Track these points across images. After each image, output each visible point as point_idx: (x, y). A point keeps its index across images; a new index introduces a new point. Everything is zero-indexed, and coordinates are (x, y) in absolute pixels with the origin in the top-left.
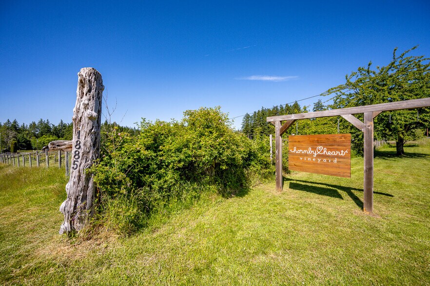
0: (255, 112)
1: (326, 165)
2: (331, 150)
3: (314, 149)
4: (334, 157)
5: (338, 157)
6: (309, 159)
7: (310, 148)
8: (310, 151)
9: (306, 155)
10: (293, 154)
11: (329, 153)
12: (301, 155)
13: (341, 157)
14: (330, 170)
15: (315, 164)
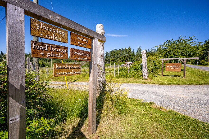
0: (111, 51)
1: (175, 70)
2: (177, 66)
3: (172, 66)
4: (177, 68)
5: (178, 68)
6: (171, 68)
7: (171, 66)
8: (171, 67)
9: (170, 67)
10: (167, 67)
11: (176, 67)
12: (169, 67)
13: (179, 68)
14: (176, 70)
15: (173, 69)
